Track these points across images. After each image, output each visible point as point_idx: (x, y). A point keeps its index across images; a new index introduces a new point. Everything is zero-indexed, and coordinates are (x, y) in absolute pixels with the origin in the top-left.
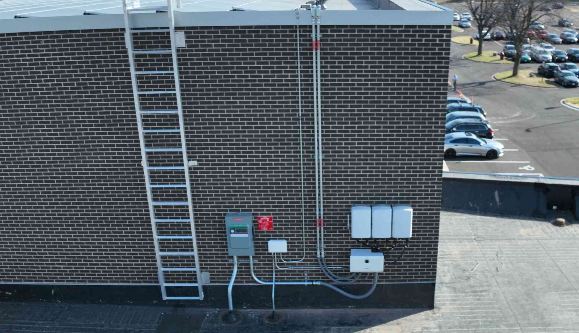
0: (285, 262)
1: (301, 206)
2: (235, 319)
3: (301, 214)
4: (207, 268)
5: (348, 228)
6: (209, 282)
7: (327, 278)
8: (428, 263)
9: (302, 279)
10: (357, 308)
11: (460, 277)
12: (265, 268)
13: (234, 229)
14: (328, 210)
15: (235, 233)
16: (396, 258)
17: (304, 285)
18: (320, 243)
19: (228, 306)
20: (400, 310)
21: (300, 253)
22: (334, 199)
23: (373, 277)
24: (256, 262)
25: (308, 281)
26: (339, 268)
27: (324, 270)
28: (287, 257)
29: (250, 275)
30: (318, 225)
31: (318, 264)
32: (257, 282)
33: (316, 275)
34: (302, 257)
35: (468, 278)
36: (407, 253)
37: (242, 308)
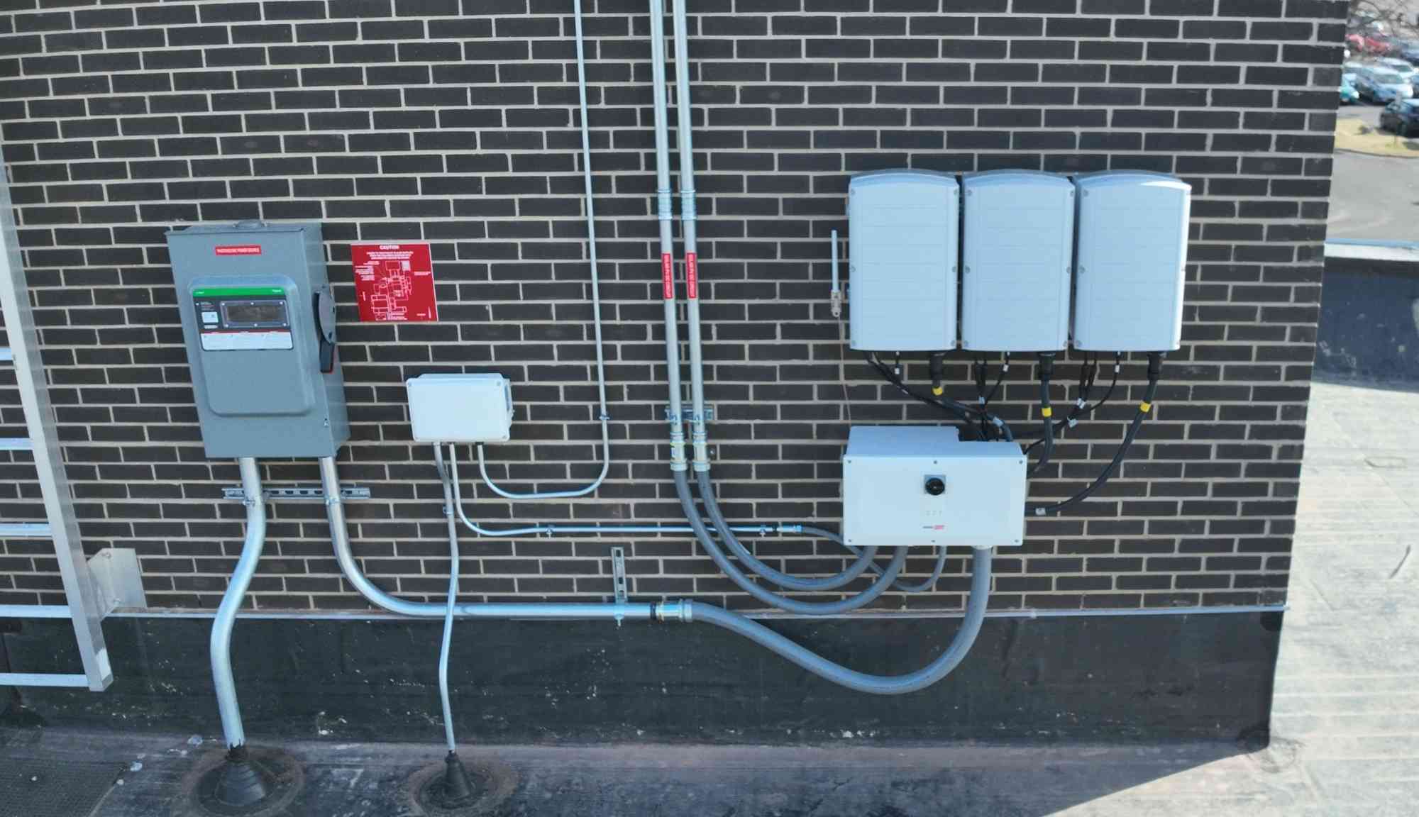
0: (511, 499)
1: (578, 185)
2: (258, 791)
3: (582, 229)
4: (124, 530)
5: (836, 310)
6: (144, 604)
7: (729, 584)
8: (1248, 509)
9: (602, 589)
10: (881, 740)
11: (1350, 604)
12: (409, 530)
13: (214, 302)
14: (725, 207)
15: (220, 329)
16: (1088, 481)
17: (611, 621)
18: (685, 393)
19: (215, 725)
20: (1094, 752)
21: (584, 452)
22: (756, 139)
23: (967, 584)
24: (362, 495)
25: (632, 600)
26: (788, 530)
27: (709, 543)
28: (517, 472)
29: (336, 566)
30: (670, 288)
31: (678, 510)
32: (377, 608)
33: (670, 567)
34: (595, 471)
35: (1388, 608)
36: (1143, 452)
37: (309, 734)
